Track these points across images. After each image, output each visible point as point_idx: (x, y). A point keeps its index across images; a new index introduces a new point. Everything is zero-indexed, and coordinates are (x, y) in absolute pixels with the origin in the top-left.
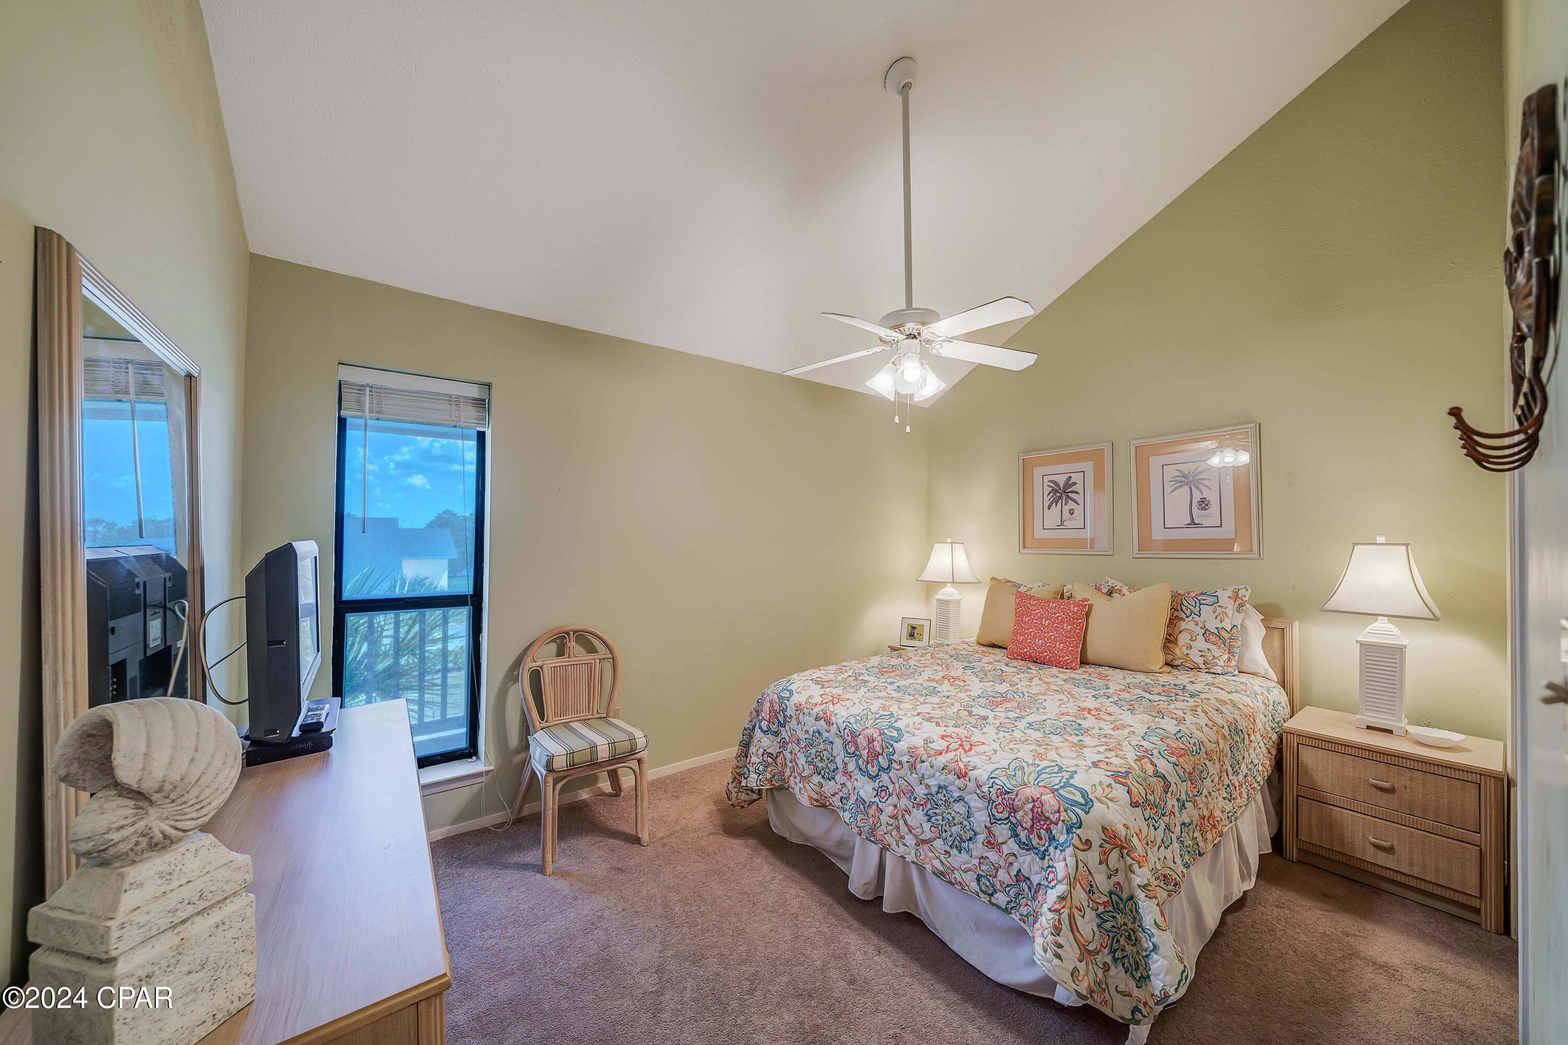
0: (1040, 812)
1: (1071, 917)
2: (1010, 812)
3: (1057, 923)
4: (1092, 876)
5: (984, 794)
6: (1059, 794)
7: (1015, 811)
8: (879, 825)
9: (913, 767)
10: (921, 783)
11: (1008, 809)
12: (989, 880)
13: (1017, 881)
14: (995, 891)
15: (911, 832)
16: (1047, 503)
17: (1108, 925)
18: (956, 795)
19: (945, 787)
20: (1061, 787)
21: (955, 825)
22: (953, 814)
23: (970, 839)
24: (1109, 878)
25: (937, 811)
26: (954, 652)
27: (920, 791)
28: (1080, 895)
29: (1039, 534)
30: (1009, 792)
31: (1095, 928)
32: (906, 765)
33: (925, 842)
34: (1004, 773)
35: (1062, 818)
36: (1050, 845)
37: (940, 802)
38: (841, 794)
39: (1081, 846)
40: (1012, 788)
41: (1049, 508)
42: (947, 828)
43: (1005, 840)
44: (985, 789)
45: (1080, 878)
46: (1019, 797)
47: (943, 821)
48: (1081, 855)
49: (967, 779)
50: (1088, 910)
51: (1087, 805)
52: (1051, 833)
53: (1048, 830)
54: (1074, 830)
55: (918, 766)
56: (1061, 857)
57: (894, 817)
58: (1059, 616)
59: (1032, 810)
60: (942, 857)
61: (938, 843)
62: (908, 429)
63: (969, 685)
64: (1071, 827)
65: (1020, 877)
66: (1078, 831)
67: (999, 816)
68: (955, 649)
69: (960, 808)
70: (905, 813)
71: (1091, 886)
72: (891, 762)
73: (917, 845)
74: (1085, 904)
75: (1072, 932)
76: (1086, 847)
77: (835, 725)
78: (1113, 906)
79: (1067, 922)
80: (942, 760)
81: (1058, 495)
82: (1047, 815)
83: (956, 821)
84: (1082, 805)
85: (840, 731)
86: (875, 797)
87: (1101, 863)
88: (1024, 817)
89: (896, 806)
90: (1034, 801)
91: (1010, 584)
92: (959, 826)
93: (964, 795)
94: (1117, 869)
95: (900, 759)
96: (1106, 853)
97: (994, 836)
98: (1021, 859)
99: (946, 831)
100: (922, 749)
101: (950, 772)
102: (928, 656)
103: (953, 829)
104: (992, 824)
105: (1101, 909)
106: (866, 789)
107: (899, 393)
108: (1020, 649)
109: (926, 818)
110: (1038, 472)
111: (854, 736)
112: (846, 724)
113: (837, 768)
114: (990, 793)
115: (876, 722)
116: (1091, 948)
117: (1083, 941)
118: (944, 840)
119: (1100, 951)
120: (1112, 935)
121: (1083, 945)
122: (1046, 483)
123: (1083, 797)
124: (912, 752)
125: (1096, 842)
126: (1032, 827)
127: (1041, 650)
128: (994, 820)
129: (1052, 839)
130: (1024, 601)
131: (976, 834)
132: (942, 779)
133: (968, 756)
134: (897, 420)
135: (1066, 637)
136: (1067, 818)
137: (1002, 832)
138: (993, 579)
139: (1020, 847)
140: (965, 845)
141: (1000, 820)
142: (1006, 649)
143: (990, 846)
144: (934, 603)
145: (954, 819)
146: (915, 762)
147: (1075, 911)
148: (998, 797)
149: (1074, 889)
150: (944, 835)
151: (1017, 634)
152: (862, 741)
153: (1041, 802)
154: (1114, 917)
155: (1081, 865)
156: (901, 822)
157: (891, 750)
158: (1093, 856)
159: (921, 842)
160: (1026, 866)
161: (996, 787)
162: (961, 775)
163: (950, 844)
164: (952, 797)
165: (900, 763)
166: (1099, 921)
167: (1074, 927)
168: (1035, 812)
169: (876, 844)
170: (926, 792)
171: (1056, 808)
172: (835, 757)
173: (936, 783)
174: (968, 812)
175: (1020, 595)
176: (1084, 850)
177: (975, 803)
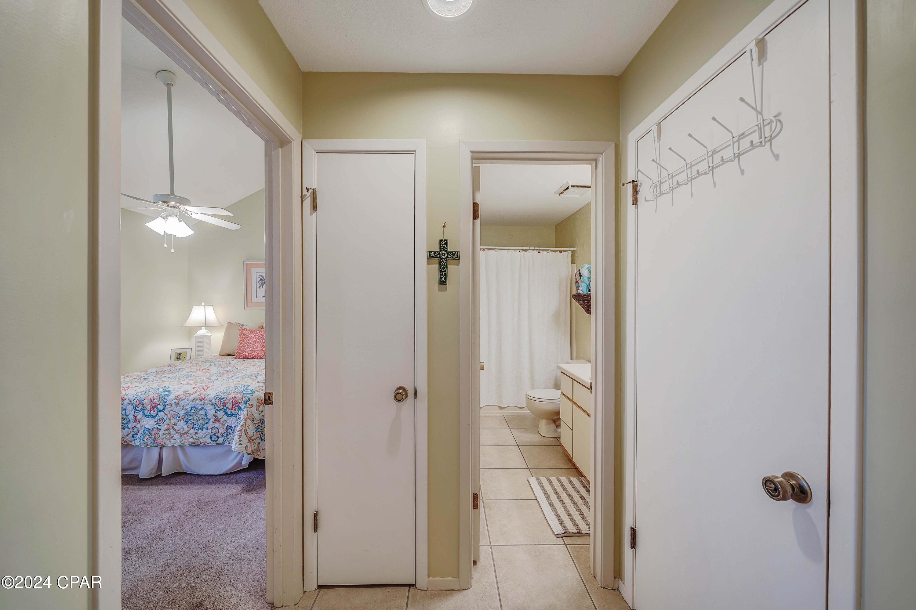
0: (235, 401)
1: (246, 430)
2: (224, 406)
3: (240, 434)
4: (254, 416)
5: (212, 403)
6: (243, 393)
7: (226, 404)
8: (158, 437)
9: (178, 404)
10: (182, 409)
11: (223, 405)
12: (215, 435)
13: (227, 430)
14: (218, 438)
15: (177, 433)
16: (258, 286)
17: (259, 430)
18: (200, 408)
19: (195, 407)
20: (244, 391)
21: (200, 420)
22: (199, 416)
23: (207, 423)
24: (260, 414)
25: (191, 418)
26: (205, 360)
27: (182, 413)
28: (249, 422)
29: (255, 300)
30: (223, 399)
31: (254, 432)
32: (173, 405)
33: (184, 434)
34: (221, 393)
35: (243, 400)
36: (239, 411)
37: (192, 414)
38: (133, 433)
39: (250, 407)
40: (225, 396)
41: (259, 288)
42: (196, 423)
43: (222, 417)
44: (213, 401)
45: (249, 417)
46: (227, 399)
47: (194, 421)
48: (249, 410)
49: (205, 400)
50: (251, 427)
51: (253, 392)
52: (239, 406)
53: (238, 406)
54: (247, 402)
55: (180, 403)
56: (243, 413)
57: (168, 429)
58: (259, 337)
59: (232, 402)
60: (194, 436)
61: (192, 431)
62: (172, 250)
63: (211, 370)
64: (246, 402)
65: (228, 427)
66: (249, 402)
67: (219, 409)
68: (205, 359)
69: (202, 412)
70: (173, 425)
71: (253, 419)
72: (165, 406)
73: (181, 436)
74: (251, 425)
75: (246, 435)
76: (251, 407)
77: (127, 400)
78: (261, 423)
79: (244, 432)
80: (192, 397)
81: (263, 282)
82: (238, 401)
83: (200, 418)
84: (251, 394)
85: (131, 402)
86: (156, 425)
87: (257, 410)
88: (229, 405)
89: (168, 425)
90: (233, 398)
91: (238, 325)
92: (202, 420)
93: (203, 406)
94: (262, 411)
95: (171, 403)
96: (259, 407)
97: (217, 417)
98: (228, 421)
99: (195, 424)
100: (183, 395)
101: (197, 400)
102: (189, 363)
103: (199, 422)
104: (216, 413)
105: (257, 425)
106: (150, 423)
107: (166, 233)
108: (241, 354)
109: (185, 423)
110: (254, 270)
111: (141, 402)
112: (135, 397)
113: (130, 421)
114: (215, 401)
115: (155, 391)
116: (252, 438)
117: (249, 436)
118: (194, 428)
119: (256, 439)
120: (260, 433)
121: (250, 438)
122: (258, 276)
123: (251, 391)
124: (177, 398)
125: (255, 404)
126: (232, 408)
127: (251, 352)
128: (217, 411)
129: (240, 408)
130: (243, 332)
131: (209, 420)
132: (193, 404)
133: (206, 392)
134: (166, 245)
135: (262, 345)
136: (245, 400)
137: (221, 414)
138: (229, 323)
139: (228, 417)
140: (205, 426)
141: (220, 410)
142: (234, 355)
143: (216, 422)
144: (194, 340)
145: (199, 418)
146: (179, 402)
147: (247, 428)
148: (219, 402)
149: (247, 421)
150: (194, 426)
151: (239, 347)
152: (146, 402)
153: (236, 398)
154: (261, 427)
155: (249, 413)
156: (172, 430)
157: (165, 400)
158: (254, 408)
159: (182, 435)
160: (230, 422)
161: (218, 398)
162: (203, 399)
163: (197, 429)
164: (198, 409)
165: (171, 405)
166: (256, 429)
167: (246, 433)
168: (233, 402)
169: (157, 446)
170: (185, 412)
171: (241, 397)
172: (127, 416)
173: (190, 406)
174: (206, 412)
175: (242, 329)
176: (251, 408)
177: (209, 407)
